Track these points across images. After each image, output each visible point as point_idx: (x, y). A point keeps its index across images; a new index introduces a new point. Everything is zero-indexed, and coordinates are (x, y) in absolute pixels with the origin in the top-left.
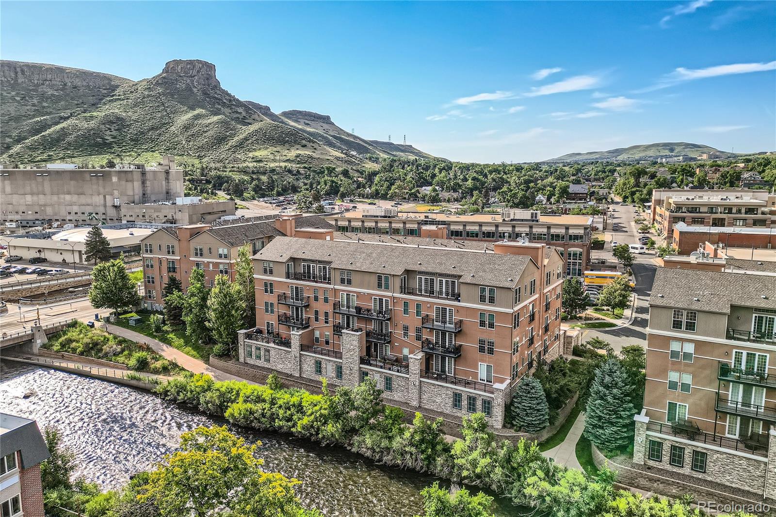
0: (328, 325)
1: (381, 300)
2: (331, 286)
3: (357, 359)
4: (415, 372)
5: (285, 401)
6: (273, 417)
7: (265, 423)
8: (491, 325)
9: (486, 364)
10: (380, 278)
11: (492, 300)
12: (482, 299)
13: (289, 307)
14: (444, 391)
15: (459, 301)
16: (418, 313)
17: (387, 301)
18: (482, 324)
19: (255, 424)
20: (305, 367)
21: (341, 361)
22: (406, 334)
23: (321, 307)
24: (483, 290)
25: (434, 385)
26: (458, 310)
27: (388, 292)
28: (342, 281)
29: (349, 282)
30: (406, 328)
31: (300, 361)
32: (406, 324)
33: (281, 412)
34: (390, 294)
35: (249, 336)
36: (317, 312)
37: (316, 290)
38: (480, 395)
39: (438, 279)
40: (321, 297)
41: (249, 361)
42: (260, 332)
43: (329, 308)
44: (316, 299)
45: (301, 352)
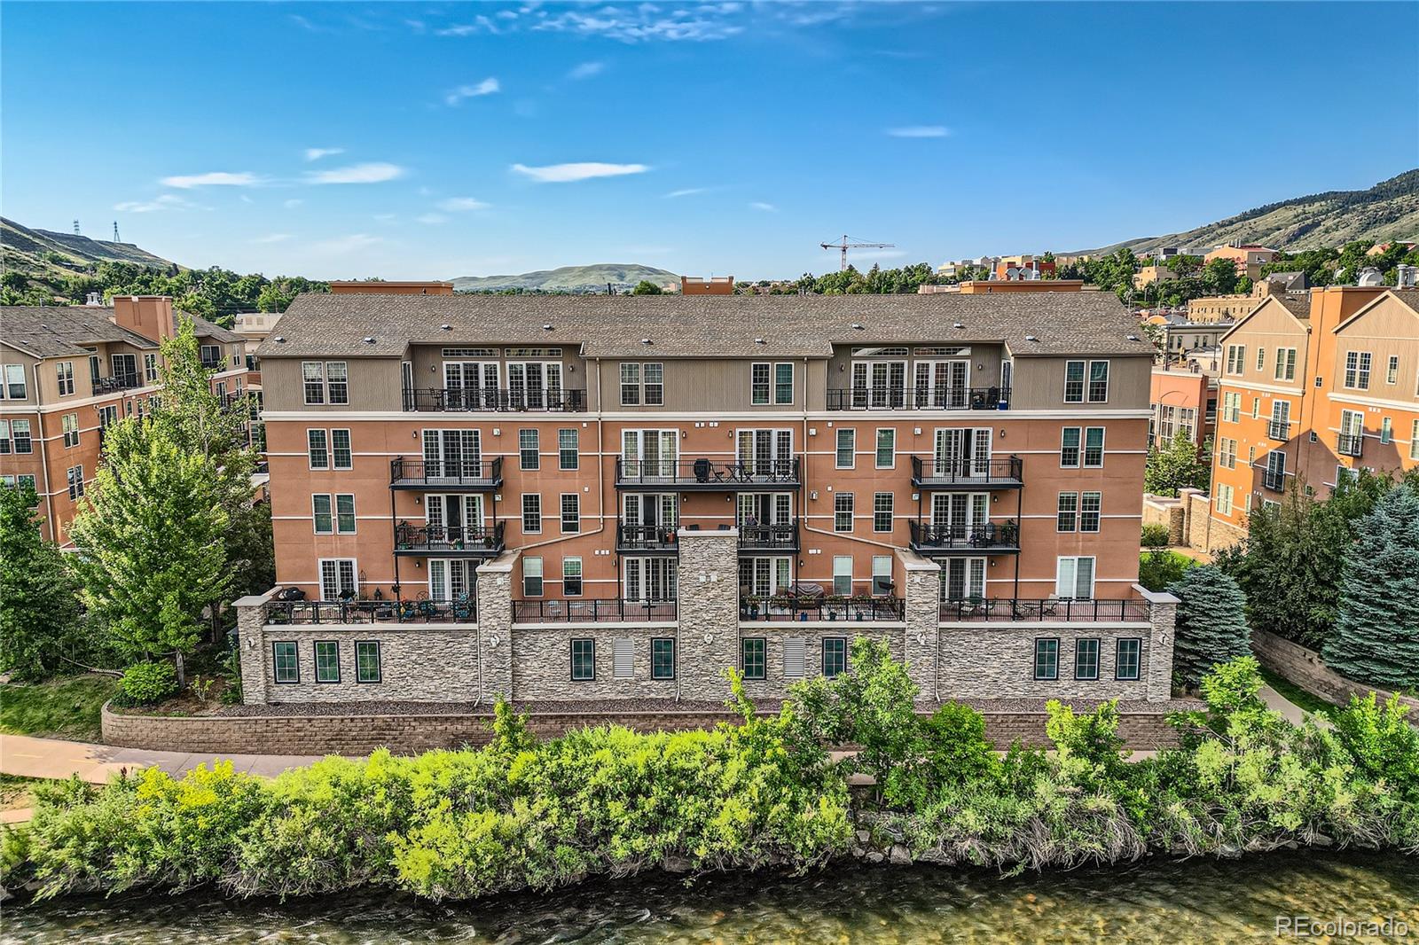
0: (578, 534)
1: (763, 438)
2: (591, 415)
3: (732, 607)
4: (925, 608)
5: (612, 771)
6: (592, 836)
7: (572, 864)
8: (1093, 458)
9: (1076, 559)
10: (761, 373)
11: (1098, 394)
12: (1074, 393)
13: (421, 501)
14: (1009, 641)
15: (1005, 407)
16: (884, 454)
17: (784, 438)
18: (1069, 457)
19: (536, 878)
20: (531, 668)
21: (675, 624)
22: (844, 521)
23: (549, 484)
24: (1076, 371)
25: (977, 632)
26: (1003, 430)
27: (794, 408)
28: (630, 396)
29: (654, 396)
30: (844, 504)
31: (514, 653)
32: (845, 489)
33: (616, 808)
34: (796, 415)
35: (275, 613)
36: (531, 502)
37: (528, 432)
38: (1110, 631)
39: (916, 362)
40: (549, 452)
41: (285, 694)
42: (297, 595)
43: (582, 484)
44: (530, 459)
45: (516, 626)
